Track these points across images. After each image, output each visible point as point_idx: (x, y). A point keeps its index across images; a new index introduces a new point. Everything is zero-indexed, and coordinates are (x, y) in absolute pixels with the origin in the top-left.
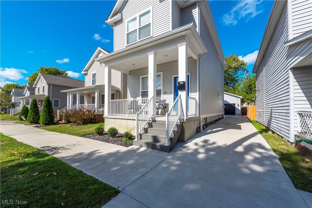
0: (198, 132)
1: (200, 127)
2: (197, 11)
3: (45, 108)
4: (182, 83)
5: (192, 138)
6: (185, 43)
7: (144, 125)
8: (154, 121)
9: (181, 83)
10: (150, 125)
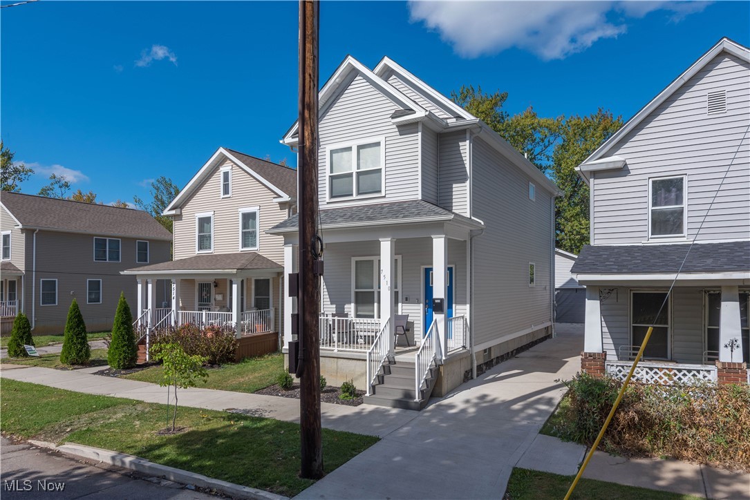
0: (468, 379)
1: (471, 370)
2: (468, 147)
3: (119, 328)
4: (439, 301)
5: (455, 389)
6: (444, 236)
7: (377, 370)
8: (391, 362)
9: (436, 301)
10: (387, 369)
